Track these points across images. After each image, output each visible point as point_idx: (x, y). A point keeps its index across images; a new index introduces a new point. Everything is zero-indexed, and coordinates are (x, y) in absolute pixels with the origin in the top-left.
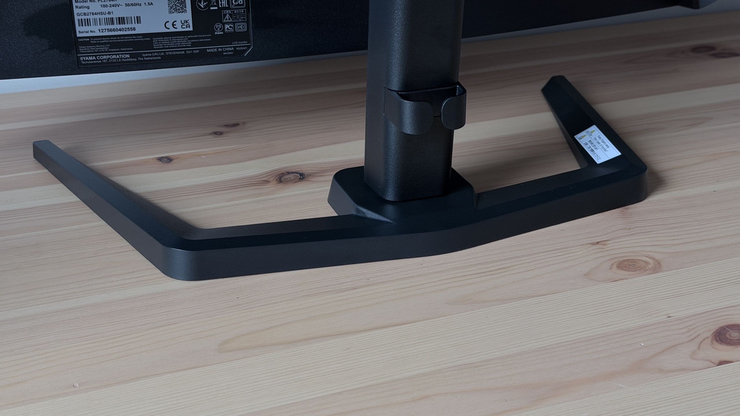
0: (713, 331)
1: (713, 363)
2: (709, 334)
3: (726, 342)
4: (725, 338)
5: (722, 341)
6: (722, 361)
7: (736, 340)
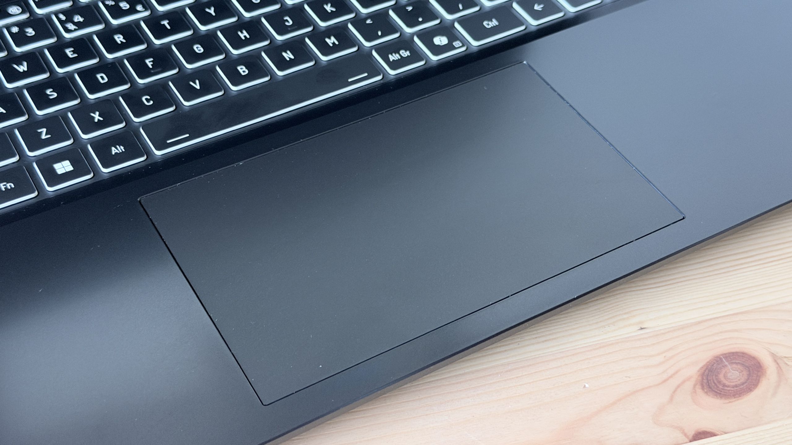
0: (701, 365)
1: (685, 435)
2: (694, 370)
3: (716, 390)
4: (716, 382)
5: (710, 387)
6: (700, 431)
7: (733, 387)
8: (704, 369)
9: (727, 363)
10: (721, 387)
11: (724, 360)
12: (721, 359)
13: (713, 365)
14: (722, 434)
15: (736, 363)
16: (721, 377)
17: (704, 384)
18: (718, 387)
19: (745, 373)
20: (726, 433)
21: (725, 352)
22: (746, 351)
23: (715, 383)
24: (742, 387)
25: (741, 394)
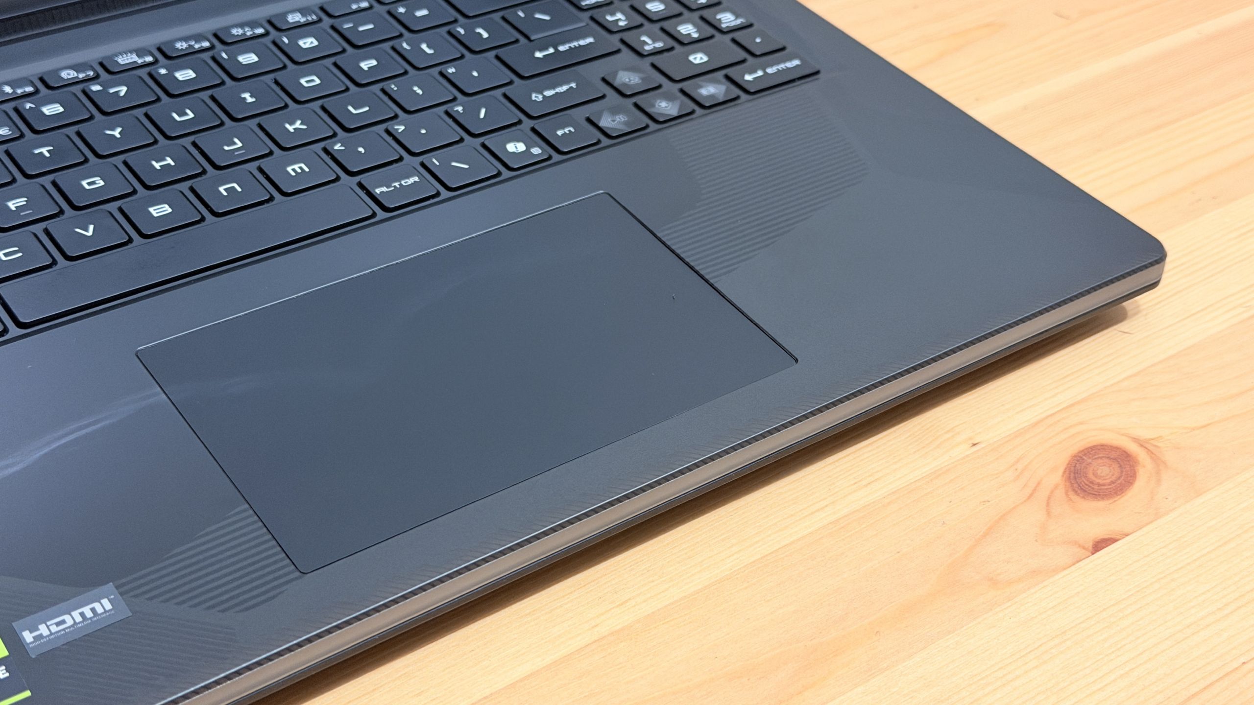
0: (1062, 470)
1: (1084, 548)
2: (1057, 478)
3: (1092, 492)
4: (1087, 483)
5: (1085, 491)
6: (1097, 540)
7: (1109, 485)
8: (1067, 473)
9: (1090, 461)
10: (1096, 487)
11: (1084, 457)
12: (1081, 457)
13: (1075, 466)
14: (1123, 538)
15: (1101, 458)
16: (1091, 476)
17: (1076, 489)
18: (1093, 488)
19: (1115, 466)
20: (1127, 535)
21: (1082, 449)
22: (1104, 442)
23: (1087, 485)
24: (1119, 482)
25: (1121, 490)
